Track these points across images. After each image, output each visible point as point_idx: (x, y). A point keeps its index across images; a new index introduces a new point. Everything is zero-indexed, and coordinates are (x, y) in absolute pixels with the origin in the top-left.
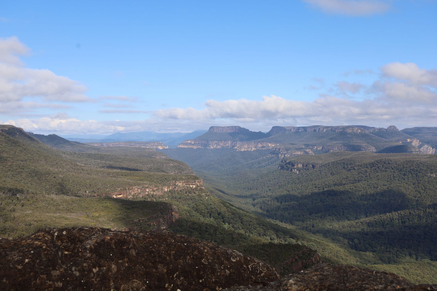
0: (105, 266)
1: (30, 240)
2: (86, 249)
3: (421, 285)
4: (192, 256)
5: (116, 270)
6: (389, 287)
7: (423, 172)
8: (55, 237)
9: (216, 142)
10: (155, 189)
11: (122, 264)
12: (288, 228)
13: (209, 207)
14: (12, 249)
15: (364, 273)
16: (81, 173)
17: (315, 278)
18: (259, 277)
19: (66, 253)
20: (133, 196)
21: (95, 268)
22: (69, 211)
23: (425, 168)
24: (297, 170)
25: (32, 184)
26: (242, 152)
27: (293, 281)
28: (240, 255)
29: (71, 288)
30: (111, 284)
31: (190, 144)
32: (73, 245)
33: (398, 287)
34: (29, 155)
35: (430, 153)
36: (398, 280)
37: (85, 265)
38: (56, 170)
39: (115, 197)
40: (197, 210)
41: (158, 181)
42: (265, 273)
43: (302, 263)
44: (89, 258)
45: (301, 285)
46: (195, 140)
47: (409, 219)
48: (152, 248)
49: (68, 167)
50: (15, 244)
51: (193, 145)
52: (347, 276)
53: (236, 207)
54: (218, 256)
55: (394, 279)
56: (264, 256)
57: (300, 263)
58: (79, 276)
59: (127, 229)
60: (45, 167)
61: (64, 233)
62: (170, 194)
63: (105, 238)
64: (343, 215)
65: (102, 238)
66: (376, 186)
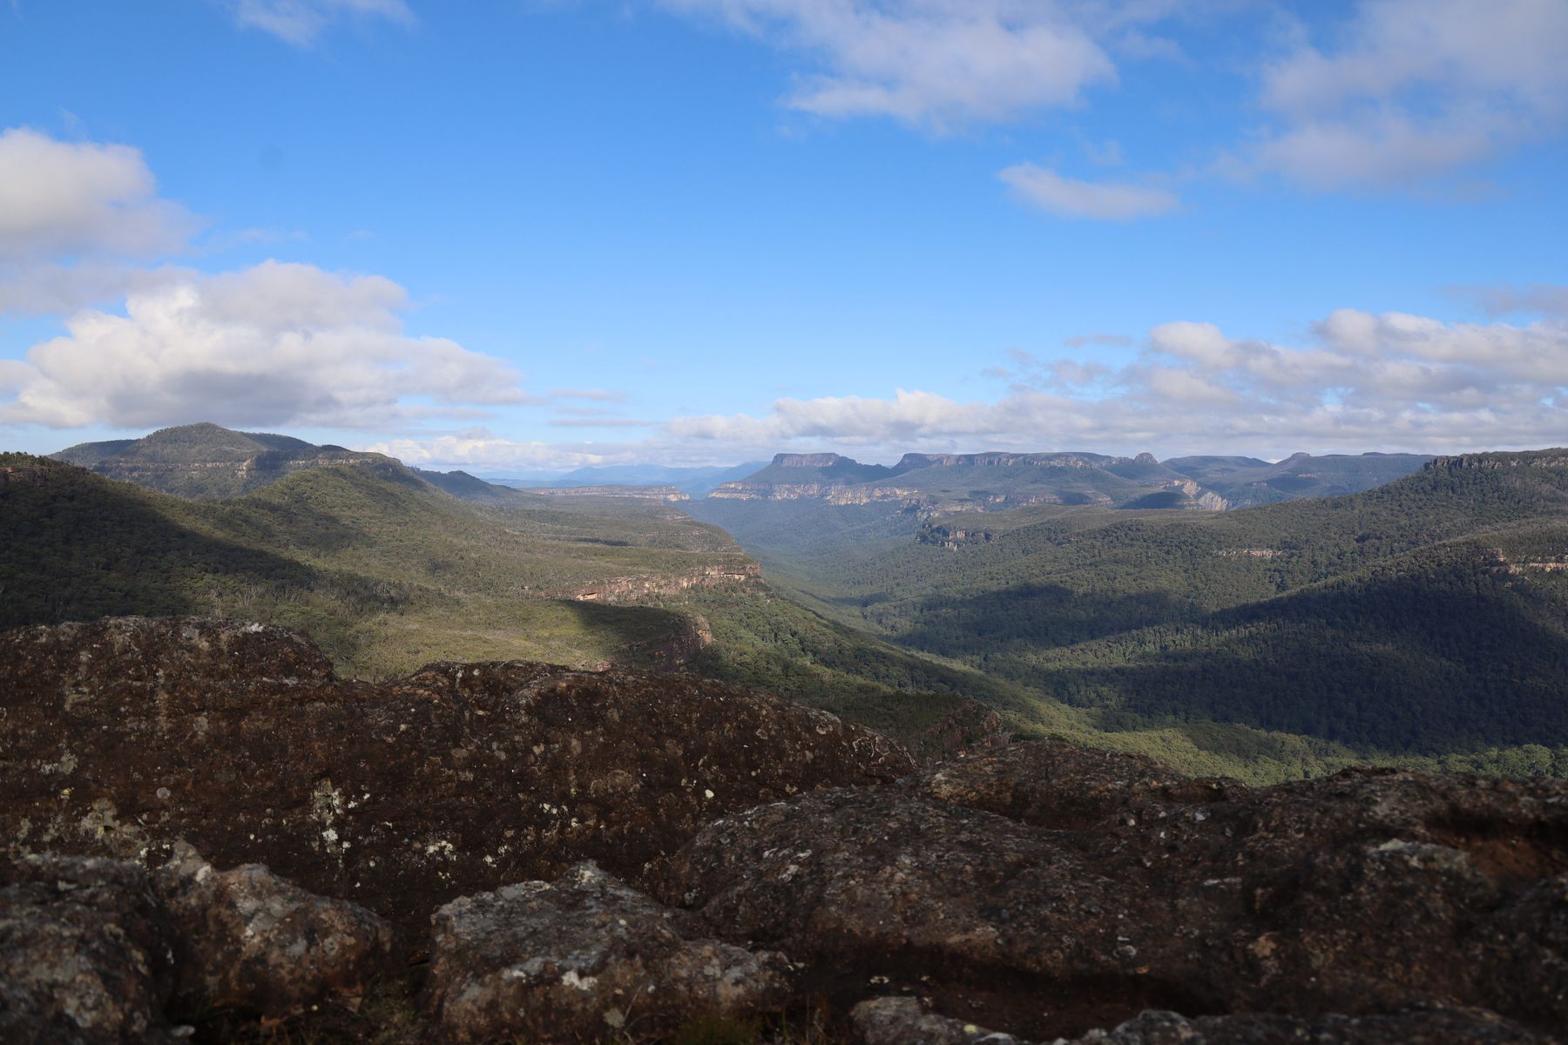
0: (557, 743)
1: (409, 687)
2: (518, 706)
3: (1199, 780)
4: (735, 724)
5: (579, 750)
6: (1136, 784)
7: (1204, 547)
8: (458, 680)
9: (788, 486)
10: (662, 583)
11: (592, 738)
12: (935, 662)
13: (773, 620)
14: (376, 704)
15: (1088, 757)
16: (514, 550)
17: (988, 769)
18: (875, 765)
19: (481, 713)
20: (619, 596)
21: (539, 746)
22: (490, 625)
23: (1207, 540)
24: (954, 543)
25: (418, 572)
26: (840, 506)
27: (944, 775)
28: (835, 722)
29: (490, 783)
30: (571, 778)
31: (735, 490)
32: (494, 697)
33: (1155, 783)
34: (413, 513)
35: (1217, 508)
36: (1153, 770)
37: (517, 738)
38: (465, 543)
39: (581, 599)
40: (748, 625)
41: (669, 566)
42: (886, 758)
43: (963, 731)
44: (524, 724)
45: (959, 784)
46: (744, 482)
47: (1174, 642)
48: (652, 707)
49: (488, 537)
50: (382, 693)
51: (740, 492)
52: (1053, 763)
53: (829, 621)
54: (790, 724)
55: (1147, 767)
56: (885, 719)
57: (958, 733)
58: (505, 761)
59: (606, 663)
60: (443, 537)
61: (476, 673)
62: (693, 592)
63: (556, 686)
64: (1046, 634)
65: (551, 685)
66: (1112, 575)
